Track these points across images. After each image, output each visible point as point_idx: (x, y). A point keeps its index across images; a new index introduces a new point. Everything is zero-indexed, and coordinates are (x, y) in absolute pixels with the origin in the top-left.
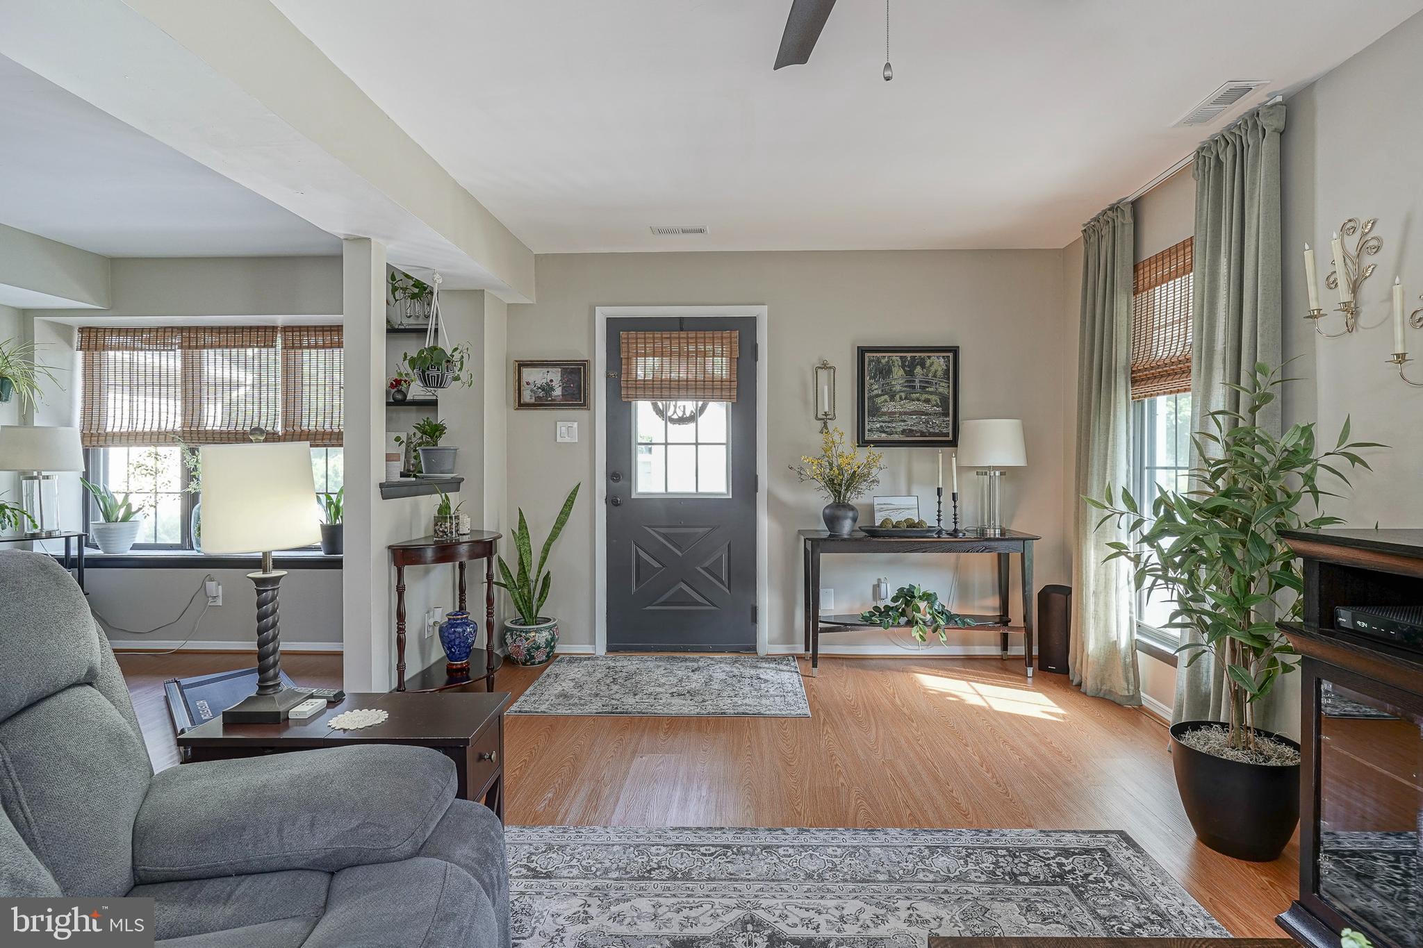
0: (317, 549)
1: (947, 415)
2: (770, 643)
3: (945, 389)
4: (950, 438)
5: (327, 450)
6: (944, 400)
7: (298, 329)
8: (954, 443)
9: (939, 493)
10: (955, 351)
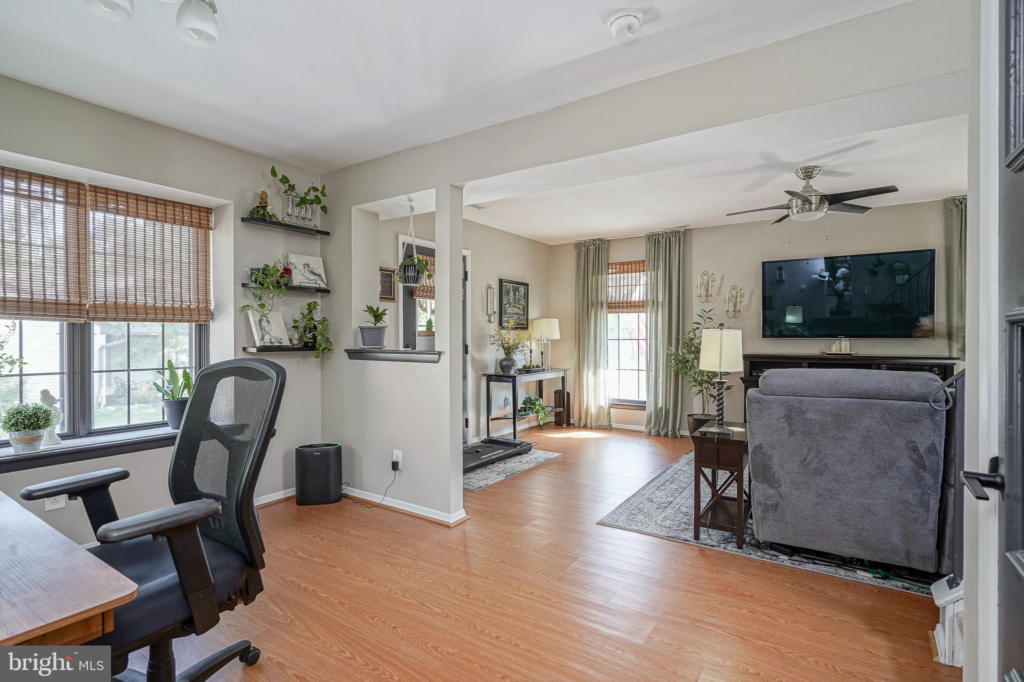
0: (164, 424)
1: (524, 315)
2: (472, 438)
3: (523, 302)
4: (526, 326)
5: (163, 325)
6: (524, 308)
7: (104, 191)
8: (527, 328)
9: (542, 354)
10: (527, 285)
